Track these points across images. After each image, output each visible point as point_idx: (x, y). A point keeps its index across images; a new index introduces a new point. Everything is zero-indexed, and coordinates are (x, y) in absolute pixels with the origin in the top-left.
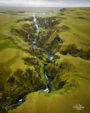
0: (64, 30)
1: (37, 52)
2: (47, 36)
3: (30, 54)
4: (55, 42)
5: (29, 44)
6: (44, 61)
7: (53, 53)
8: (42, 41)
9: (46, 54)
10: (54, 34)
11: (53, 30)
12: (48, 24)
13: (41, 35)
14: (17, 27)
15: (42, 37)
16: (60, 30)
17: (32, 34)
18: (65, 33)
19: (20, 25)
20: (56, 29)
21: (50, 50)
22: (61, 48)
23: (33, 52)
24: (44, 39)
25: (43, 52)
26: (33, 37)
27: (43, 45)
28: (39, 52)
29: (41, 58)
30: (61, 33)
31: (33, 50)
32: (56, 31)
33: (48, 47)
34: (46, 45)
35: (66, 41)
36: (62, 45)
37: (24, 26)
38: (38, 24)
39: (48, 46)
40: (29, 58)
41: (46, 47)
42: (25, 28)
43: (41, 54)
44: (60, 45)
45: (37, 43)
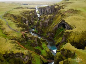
0: (72, 14)
1: (32, 42)
2: (49, 22)
3: (22, 44)
4: (59, 29)
5: (22, 30)
6: (44, 57)
7: (56, 44)
8: (42, 28)
9: (47, 44)
10: (57, 19)
11: (56, 16)
12: (50, 12)
13: (42, 21)
14: (14, 12)
15: (42, 23)
16: (66, 14)
17: (32, 21)
18: (74, 16)
19: (19, 11)
20: (61, 14)
21: (52, 39)
22: (70, 36)
23: (26, 42)
24: (45, 26)
25: (43, 41)
26: (33, 25)
27: (43, 33)
28: (37, 42)
29: (39, 51)
30: (68, 17)
31: (27, 39)
32: (60, 16)
33: (49, 36)
34: (47, 33)
35: (77, 26)
36: (72, 31)
37: (23, 13)
38: (39, 13)
39: (49, 34)
40: (12, 54)
41: (47, 35)
42: (23, 14)
43: (40, 44)
44: (68, 32)
45: (37, 31)
